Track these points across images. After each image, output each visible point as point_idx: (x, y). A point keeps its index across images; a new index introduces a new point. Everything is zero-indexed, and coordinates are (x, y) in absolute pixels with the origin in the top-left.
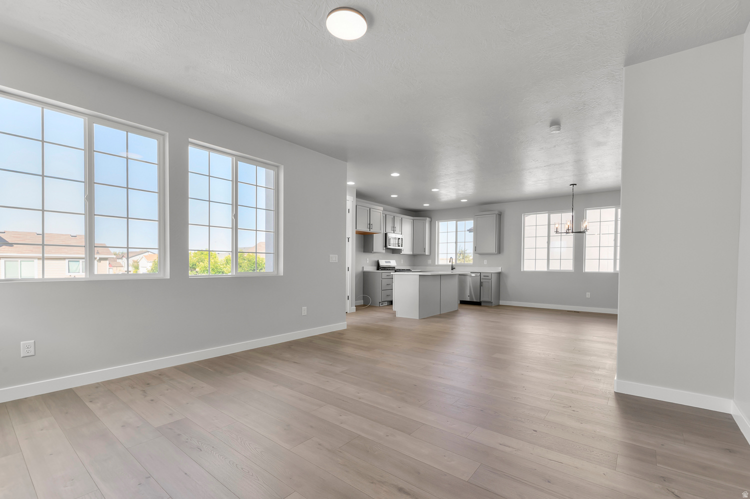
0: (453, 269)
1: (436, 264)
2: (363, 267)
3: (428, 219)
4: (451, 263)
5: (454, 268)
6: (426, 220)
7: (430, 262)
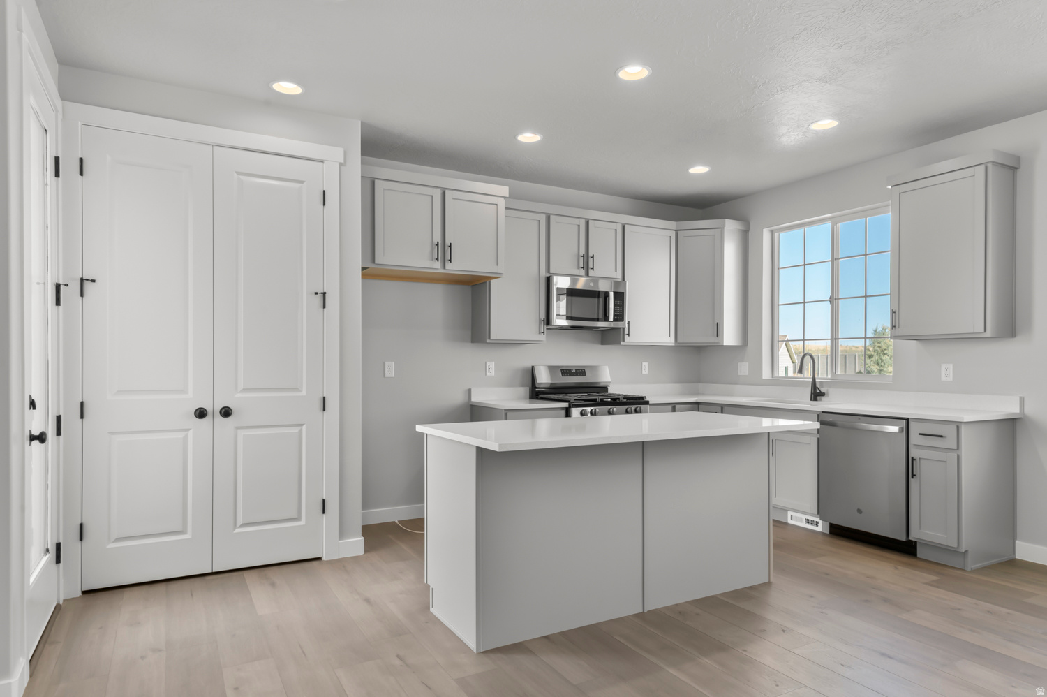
0: (816, 395)
1: (766, 374)
2: (469, 391)
3: (731, 227)
4: (807, 374)
5: (823, 394)
6: (722, 228)
7: (744, 369)
